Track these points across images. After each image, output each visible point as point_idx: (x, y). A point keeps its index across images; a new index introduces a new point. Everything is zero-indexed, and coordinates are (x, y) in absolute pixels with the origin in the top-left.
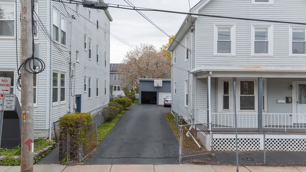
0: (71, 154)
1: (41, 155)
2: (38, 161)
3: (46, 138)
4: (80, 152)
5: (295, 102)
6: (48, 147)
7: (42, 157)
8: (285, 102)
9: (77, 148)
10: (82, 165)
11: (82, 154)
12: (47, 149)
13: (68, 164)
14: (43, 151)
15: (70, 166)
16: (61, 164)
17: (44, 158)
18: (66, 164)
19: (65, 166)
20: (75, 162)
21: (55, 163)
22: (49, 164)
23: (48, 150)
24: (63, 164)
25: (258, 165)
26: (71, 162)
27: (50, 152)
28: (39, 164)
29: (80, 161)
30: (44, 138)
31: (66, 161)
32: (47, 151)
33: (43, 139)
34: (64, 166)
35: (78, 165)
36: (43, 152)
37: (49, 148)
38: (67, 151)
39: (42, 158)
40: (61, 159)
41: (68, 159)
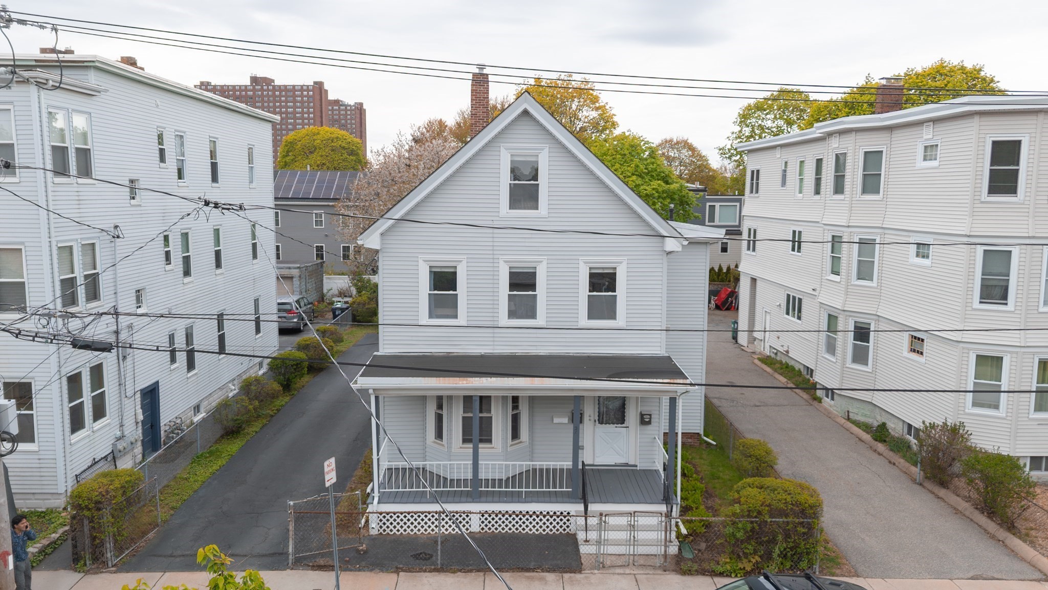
0: (93, 553)
1: (44, 551)
2: (38, 564)
3: (61, 509)
4: (108, 550)
5: (590, 420)
6: (61, 531)
7: (47, 554)
8: (567, 422)
9: (102, 544)
10: (111, 572)
11: (112, 553)
12: (58, 535)
13: (88, 571)
14: (49, 542)
15: (90, 576)
16: (76, 571)
17: (51, 556)
18: (83, 572)
19: (82, 574)
20: (100, 566)
21: (65, 569)
22: (56, 570)
23: (60, 538)
24: (79, 572)
25: (425, 571)
26: (93, 567)
27: (65, 540)
28: (40, 570)
29: (110, 564)
30: (57, 508)
31: (85, 564)
32: (58, 539)
33: (56, 510)
34: (79, 574)
35: (106, 572)
36: (48, 545)
37: (63, 533)
38: (84, 548)
39: (47, 556)
40: (76, 562)
41: (88, 563)
